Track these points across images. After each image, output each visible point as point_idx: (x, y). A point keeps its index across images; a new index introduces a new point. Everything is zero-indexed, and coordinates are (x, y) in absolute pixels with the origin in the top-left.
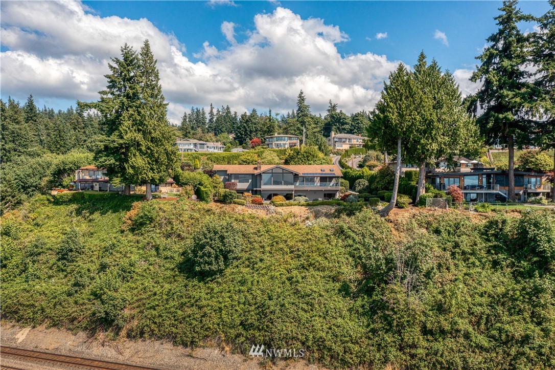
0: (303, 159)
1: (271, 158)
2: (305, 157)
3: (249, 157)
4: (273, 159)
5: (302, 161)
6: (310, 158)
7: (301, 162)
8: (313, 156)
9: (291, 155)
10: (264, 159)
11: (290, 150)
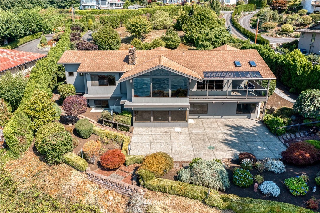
0: (196, 22)
1: (162, 19)
2: (198, 20)
3: (138, 21)
4: (165, 20)
5: (196, 25)
6: (204, 22)
7: (194, 25)
8: (208, 19)
9: (184, 15)
10: (155, 19)
11: (182, 10)
